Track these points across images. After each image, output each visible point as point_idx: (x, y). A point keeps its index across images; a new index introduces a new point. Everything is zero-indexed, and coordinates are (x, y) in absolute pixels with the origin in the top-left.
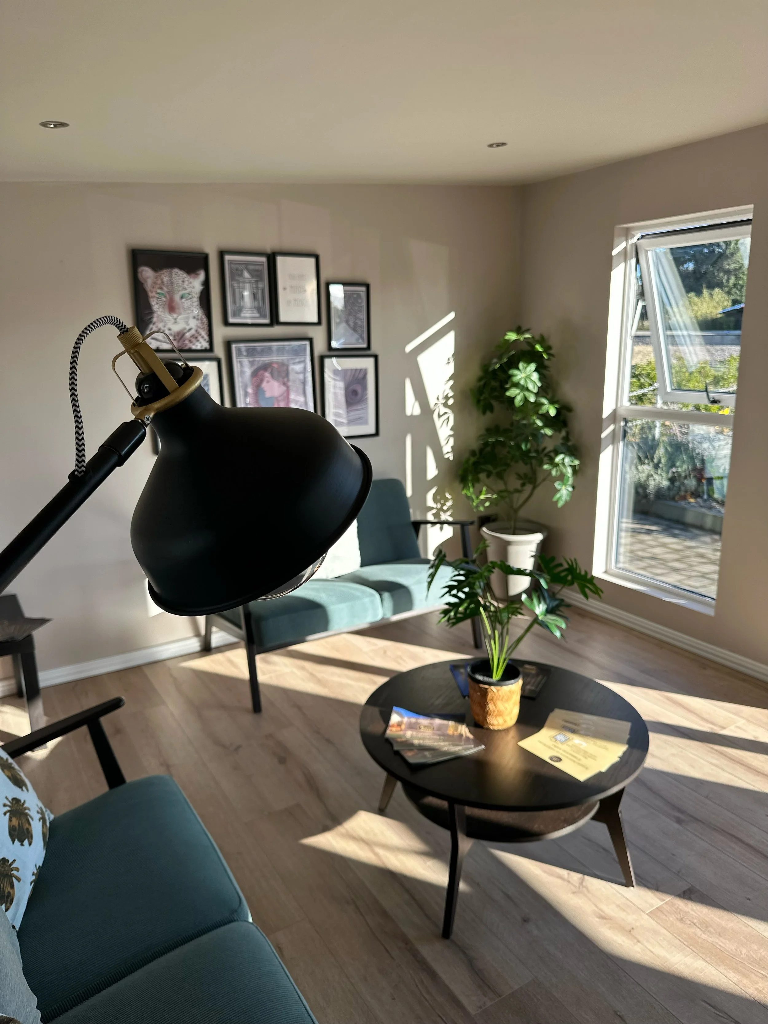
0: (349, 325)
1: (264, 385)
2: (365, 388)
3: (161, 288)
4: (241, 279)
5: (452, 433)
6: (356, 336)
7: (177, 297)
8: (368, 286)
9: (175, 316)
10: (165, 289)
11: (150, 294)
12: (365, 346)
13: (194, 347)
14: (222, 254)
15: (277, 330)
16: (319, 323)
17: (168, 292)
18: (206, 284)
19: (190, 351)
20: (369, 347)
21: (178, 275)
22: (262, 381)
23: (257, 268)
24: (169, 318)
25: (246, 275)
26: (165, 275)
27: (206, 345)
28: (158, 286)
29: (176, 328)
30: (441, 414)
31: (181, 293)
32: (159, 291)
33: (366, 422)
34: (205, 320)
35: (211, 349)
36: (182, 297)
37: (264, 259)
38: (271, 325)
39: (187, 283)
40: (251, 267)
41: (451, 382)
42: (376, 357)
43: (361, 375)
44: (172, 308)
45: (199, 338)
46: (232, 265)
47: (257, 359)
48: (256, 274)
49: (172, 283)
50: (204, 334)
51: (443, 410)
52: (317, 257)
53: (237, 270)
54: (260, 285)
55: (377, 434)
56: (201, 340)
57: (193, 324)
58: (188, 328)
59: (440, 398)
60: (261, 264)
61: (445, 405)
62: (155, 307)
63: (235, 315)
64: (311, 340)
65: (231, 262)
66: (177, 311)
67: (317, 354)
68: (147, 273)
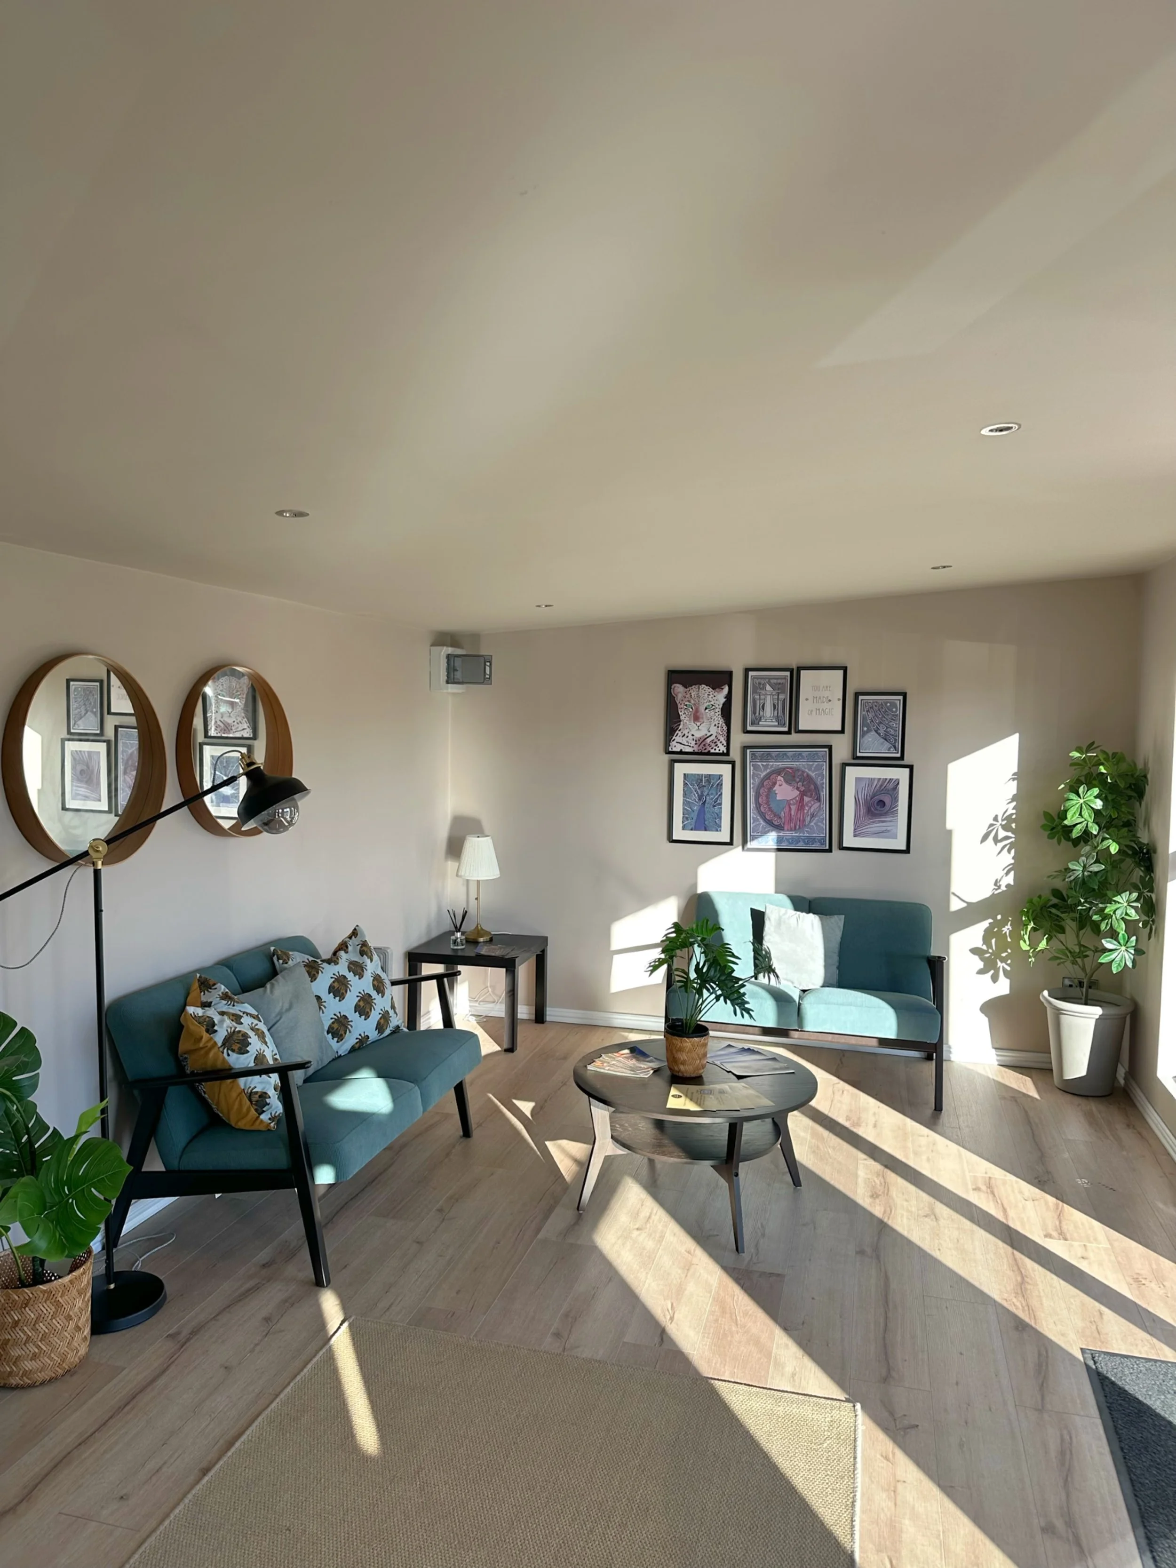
0: (879, 734)
1: (776, 788)
2: (895, 799)
3: (689, 701)
4: (763, 692)
5: (1013, 861)
6: (887, 745)
7: (702, 709)
8: (905, 695)
9: (698, 724)
10: (692, 702)
11: (679, 706)
12: (899, 755)
13: (713, 751)
14: (747, 670)
15: (794, 738)
16: (842, 731)
17: (694, 704)
18: (729, 697)
19: (709, 754)
20: (902, 758)
21: (705, 690)
22: (774, 784)
23: (779, 681)
24: (693, 727)
25: (768, 688)
26: (694, 690)
27: (723, 749)
28: (687, 699)
29: (698, 735)
30: (999, 838)
31: (706, 705)
32: (687, 703)
33: (895, 837)
34: (725, 728)
35: (727, 754)
36: (706, 709)
37: (788, 674)
38: (789, 732)
39: (712, 696)
40: (772, 681)
41: (1014, 804)
42: (911, 768)
43: (891, 786)
44: (696, 718)
45: (718, 743)
46: (755, 680)
47: (771, 763)
48: (778, 687)
49: (699, 697)
50: (723, 739)
51: (1002, 834)
52: (845, 669)
53: (760, 684)
54: (782, 697)
55: (907, 851)
56: (719, 745)
57: (714, 731)
58: (708, 735)
59: (1000, 819)
60: (785, 678)
61: (1005, 828)
62: (682, 718)
63: (753, 724)
64: (830, 748)
65: (754, 678)
66: (701, 720)
67: (836, 762)
68: (678, 689)
